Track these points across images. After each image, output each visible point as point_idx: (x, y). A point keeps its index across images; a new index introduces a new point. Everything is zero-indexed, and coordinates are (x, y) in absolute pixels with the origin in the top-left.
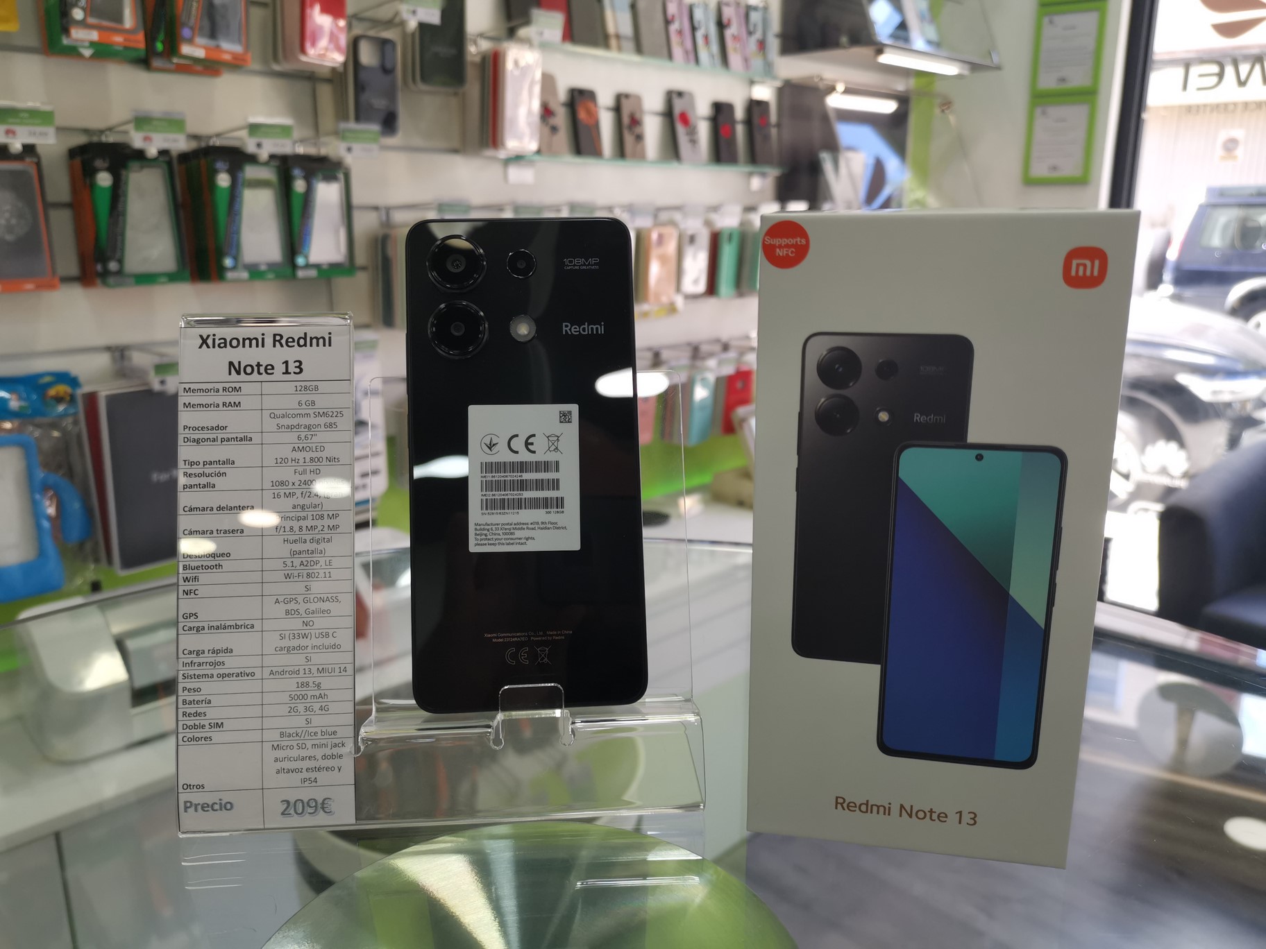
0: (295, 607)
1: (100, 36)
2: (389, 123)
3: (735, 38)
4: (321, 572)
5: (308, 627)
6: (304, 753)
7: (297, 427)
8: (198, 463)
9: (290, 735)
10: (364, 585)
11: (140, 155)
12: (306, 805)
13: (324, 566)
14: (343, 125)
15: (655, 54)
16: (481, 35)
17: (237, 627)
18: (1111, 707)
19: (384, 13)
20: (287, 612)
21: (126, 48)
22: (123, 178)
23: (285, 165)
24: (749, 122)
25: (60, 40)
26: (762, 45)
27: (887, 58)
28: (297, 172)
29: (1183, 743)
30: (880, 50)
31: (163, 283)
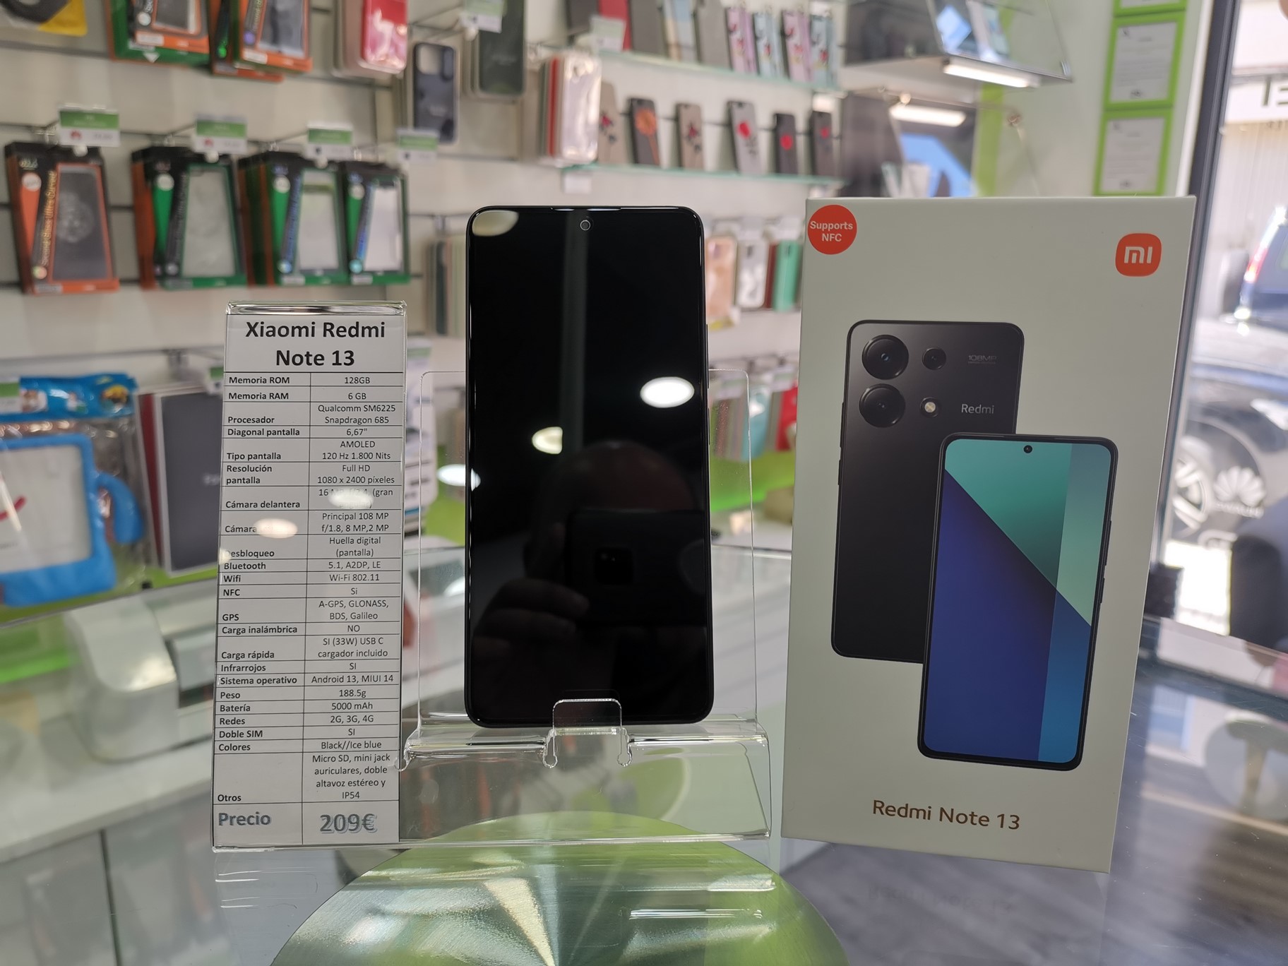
0: (341, 610)
1: (165, 40)
2: (447, 130)
3: (797, 48)
4: (369, 574)
5: (354, 632)
6: (346, 765)
7: (347, 421)
8: (242, 457)
9: (332, 746)
10: (412, 594)
11: (200, 159)
12: (347, 821)
13: (371, 568)
14: (401, 132)
15: (715, 63)
16: (541, 43)
17: (279, 630)
18: (1177, 746)
19: (444, 20)
20: (332, 616)
21: (190, 53)
22: (184, 181)
23: (343, 171)
24: (810, 133)
25: (125, 44)
26: (825, 55)
27: (954, 70)
28: (355, 178)
29: (1253, 784)
30: (947, 61)
31: (221, 287)
